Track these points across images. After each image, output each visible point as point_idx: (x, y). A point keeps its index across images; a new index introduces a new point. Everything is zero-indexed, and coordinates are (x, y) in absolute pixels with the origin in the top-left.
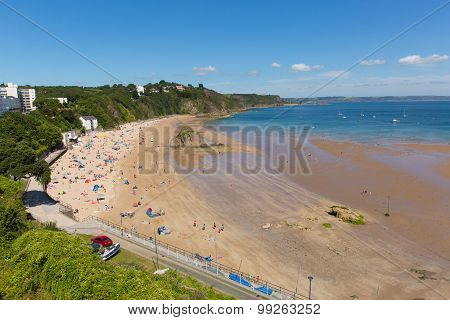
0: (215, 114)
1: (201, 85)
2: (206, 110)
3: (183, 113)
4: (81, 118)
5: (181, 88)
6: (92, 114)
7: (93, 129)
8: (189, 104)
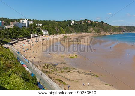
0: (103, 33)
1: (102, 21)
2: (99, 31)
3: (89, 32)
4: (43, 31)
5: (89, 22)
6: (47, 30)
7: (46, 34)
8: (91, 29)
